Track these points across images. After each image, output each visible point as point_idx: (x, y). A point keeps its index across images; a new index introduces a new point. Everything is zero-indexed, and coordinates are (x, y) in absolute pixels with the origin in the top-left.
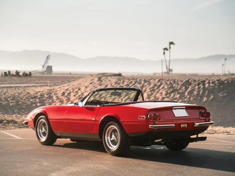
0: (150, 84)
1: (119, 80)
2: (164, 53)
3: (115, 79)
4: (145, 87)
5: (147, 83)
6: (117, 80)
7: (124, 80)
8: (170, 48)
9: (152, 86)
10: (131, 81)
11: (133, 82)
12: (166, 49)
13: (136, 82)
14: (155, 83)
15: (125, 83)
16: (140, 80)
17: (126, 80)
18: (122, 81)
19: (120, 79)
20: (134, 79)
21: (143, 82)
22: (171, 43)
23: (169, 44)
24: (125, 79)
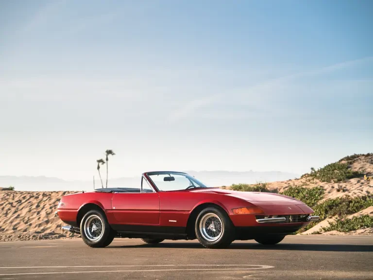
0: (50, 199)
1: (8, 195)
2: (98, 168)
3: (3, 193)
4: (43, 203)
5: (48, 197)
6: (6, 195)
7: (15, 195)
8: (107, 160)
9: (53, 201)
10: (25, 195)
11: (27, 197)
12: (101, 161)
13: (31, 197)
14: (57, 197)
15: (16, 199)
16: (37, 194)
17: (17, 195)
18: (12, 195)
19: (10, 194)
20: (29, 193)
21: (41, 197)
22: (109, 152)
23: (106, 153)
24: (17, 193)
